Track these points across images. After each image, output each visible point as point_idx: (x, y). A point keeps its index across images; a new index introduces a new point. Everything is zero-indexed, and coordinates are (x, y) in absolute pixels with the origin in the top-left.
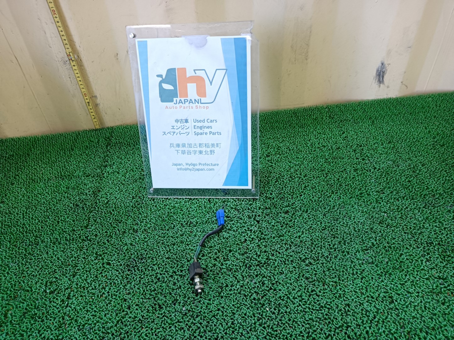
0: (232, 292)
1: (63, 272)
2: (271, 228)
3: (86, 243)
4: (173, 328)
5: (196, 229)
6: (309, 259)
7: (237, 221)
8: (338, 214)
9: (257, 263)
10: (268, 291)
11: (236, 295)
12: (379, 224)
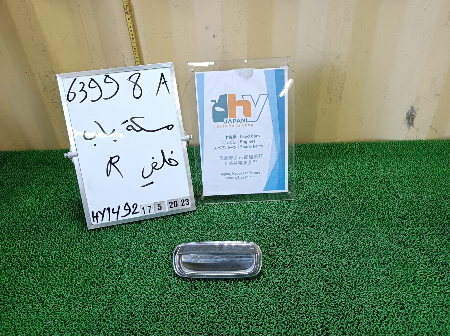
0: (258, 284)
1: (118, 253)
2: (297, 237)
3: (139, 233)
4: (205, 305)
5: (231, 232)
6: (329, 265)
7: (268, 228)
8: (360, 232)
9: (282, 264)
10: (290, 287)
11: (261, 286)
12: (398, 244)
